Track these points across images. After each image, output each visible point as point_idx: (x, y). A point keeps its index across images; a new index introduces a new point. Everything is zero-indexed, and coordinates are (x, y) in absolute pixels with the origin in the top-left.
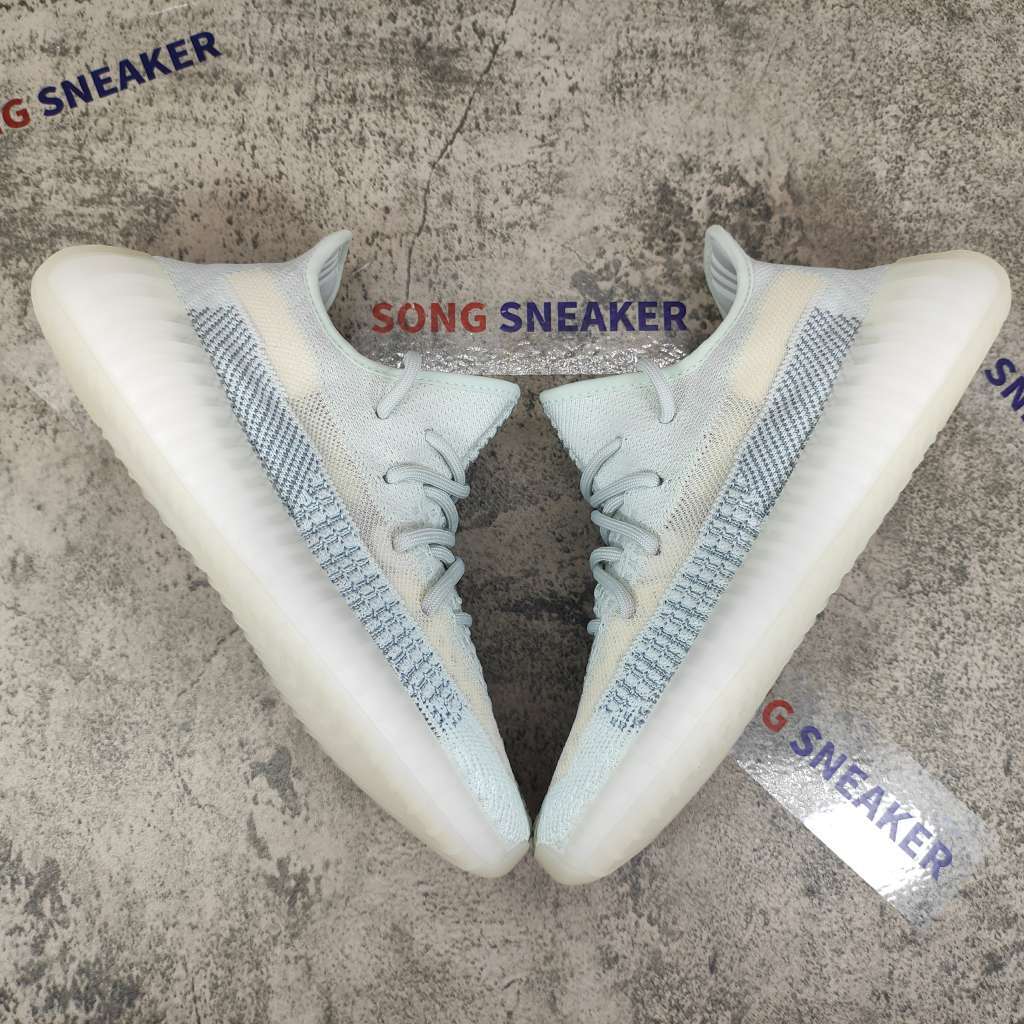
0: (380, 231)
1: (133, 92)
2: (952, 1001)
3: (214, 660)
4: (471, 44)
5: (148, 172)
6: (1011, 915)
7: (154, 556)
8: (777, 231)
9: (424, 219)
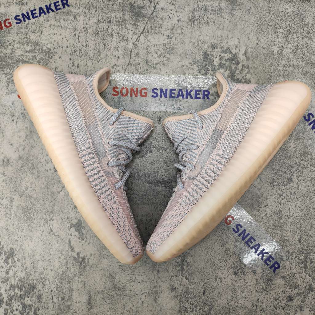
0: (116, 64)
1: (43, 17)
2: (276, 309)
3: (61, 193)
4: (147, 5)
5: (47, 43)
6: (297, 285)
7: (45, 161)
8: (241, 69)
9: (130, 61)
